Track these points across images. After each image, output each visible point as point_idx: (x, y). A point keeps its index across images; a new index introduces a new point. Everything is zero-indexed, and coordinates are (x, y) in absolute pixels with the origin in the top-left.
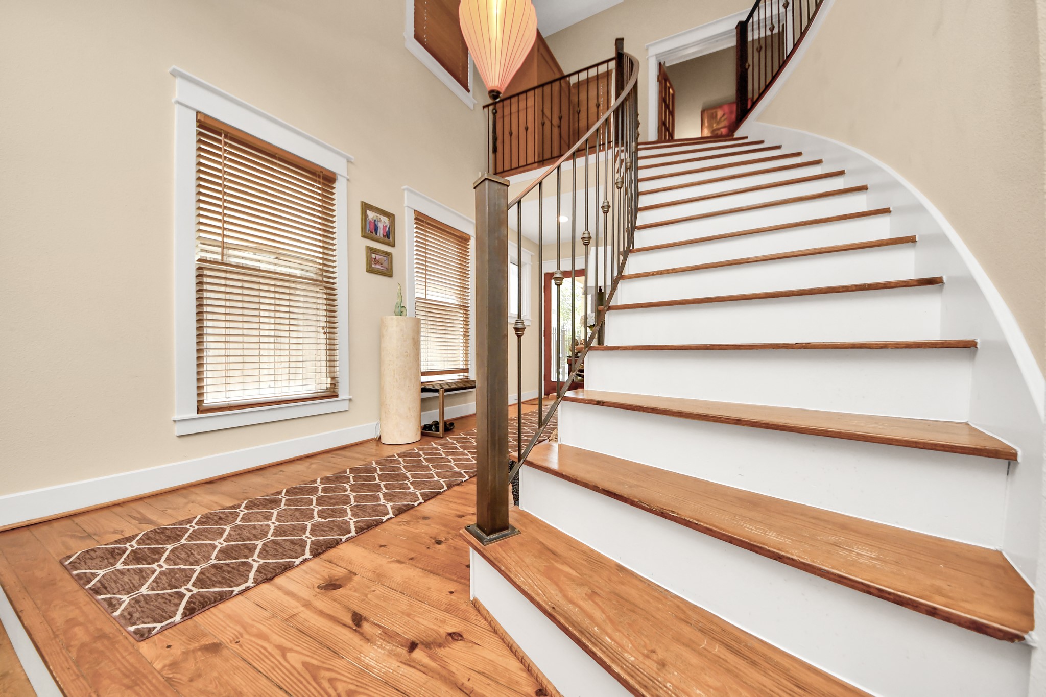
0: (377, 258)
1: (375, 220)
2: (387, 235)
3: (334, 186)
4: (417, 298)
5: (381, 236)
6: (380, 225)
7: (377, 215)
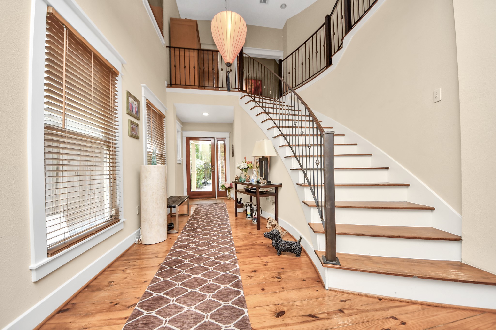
0: (133, 127)
1: (132, 103)
2: (136, 113)
3: (116, 78)
4: (148, 152)
5: (134, 113)
6: (134, 107)
7: (133, 100)
